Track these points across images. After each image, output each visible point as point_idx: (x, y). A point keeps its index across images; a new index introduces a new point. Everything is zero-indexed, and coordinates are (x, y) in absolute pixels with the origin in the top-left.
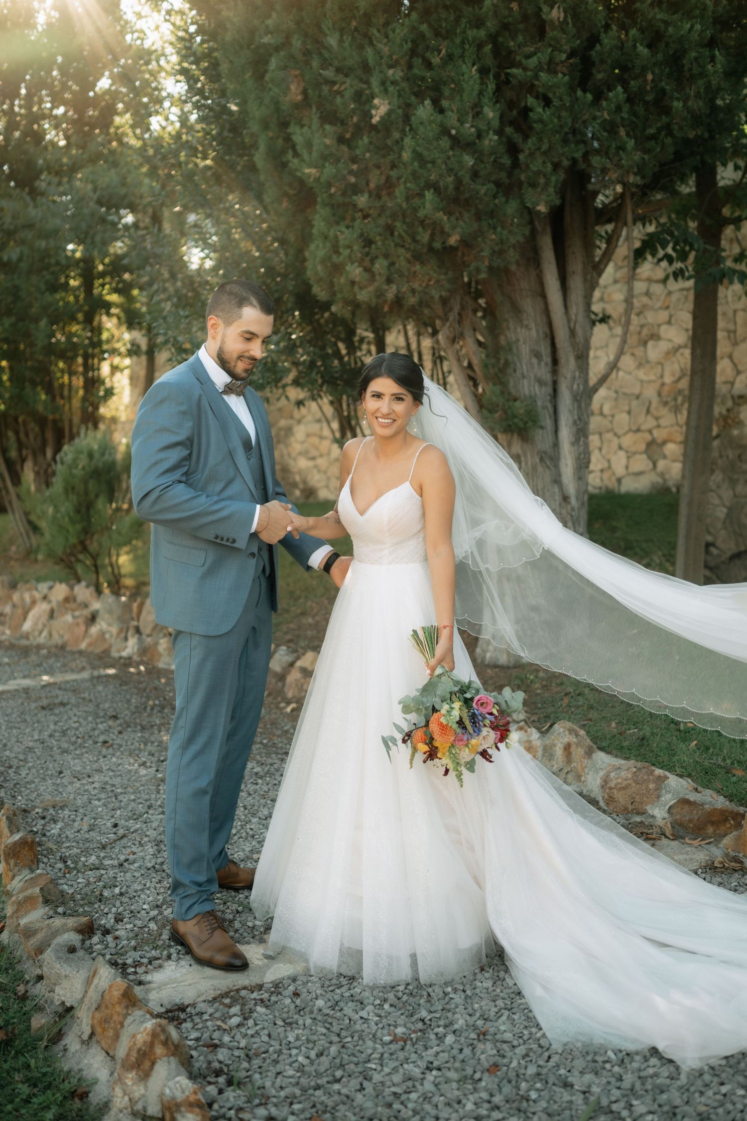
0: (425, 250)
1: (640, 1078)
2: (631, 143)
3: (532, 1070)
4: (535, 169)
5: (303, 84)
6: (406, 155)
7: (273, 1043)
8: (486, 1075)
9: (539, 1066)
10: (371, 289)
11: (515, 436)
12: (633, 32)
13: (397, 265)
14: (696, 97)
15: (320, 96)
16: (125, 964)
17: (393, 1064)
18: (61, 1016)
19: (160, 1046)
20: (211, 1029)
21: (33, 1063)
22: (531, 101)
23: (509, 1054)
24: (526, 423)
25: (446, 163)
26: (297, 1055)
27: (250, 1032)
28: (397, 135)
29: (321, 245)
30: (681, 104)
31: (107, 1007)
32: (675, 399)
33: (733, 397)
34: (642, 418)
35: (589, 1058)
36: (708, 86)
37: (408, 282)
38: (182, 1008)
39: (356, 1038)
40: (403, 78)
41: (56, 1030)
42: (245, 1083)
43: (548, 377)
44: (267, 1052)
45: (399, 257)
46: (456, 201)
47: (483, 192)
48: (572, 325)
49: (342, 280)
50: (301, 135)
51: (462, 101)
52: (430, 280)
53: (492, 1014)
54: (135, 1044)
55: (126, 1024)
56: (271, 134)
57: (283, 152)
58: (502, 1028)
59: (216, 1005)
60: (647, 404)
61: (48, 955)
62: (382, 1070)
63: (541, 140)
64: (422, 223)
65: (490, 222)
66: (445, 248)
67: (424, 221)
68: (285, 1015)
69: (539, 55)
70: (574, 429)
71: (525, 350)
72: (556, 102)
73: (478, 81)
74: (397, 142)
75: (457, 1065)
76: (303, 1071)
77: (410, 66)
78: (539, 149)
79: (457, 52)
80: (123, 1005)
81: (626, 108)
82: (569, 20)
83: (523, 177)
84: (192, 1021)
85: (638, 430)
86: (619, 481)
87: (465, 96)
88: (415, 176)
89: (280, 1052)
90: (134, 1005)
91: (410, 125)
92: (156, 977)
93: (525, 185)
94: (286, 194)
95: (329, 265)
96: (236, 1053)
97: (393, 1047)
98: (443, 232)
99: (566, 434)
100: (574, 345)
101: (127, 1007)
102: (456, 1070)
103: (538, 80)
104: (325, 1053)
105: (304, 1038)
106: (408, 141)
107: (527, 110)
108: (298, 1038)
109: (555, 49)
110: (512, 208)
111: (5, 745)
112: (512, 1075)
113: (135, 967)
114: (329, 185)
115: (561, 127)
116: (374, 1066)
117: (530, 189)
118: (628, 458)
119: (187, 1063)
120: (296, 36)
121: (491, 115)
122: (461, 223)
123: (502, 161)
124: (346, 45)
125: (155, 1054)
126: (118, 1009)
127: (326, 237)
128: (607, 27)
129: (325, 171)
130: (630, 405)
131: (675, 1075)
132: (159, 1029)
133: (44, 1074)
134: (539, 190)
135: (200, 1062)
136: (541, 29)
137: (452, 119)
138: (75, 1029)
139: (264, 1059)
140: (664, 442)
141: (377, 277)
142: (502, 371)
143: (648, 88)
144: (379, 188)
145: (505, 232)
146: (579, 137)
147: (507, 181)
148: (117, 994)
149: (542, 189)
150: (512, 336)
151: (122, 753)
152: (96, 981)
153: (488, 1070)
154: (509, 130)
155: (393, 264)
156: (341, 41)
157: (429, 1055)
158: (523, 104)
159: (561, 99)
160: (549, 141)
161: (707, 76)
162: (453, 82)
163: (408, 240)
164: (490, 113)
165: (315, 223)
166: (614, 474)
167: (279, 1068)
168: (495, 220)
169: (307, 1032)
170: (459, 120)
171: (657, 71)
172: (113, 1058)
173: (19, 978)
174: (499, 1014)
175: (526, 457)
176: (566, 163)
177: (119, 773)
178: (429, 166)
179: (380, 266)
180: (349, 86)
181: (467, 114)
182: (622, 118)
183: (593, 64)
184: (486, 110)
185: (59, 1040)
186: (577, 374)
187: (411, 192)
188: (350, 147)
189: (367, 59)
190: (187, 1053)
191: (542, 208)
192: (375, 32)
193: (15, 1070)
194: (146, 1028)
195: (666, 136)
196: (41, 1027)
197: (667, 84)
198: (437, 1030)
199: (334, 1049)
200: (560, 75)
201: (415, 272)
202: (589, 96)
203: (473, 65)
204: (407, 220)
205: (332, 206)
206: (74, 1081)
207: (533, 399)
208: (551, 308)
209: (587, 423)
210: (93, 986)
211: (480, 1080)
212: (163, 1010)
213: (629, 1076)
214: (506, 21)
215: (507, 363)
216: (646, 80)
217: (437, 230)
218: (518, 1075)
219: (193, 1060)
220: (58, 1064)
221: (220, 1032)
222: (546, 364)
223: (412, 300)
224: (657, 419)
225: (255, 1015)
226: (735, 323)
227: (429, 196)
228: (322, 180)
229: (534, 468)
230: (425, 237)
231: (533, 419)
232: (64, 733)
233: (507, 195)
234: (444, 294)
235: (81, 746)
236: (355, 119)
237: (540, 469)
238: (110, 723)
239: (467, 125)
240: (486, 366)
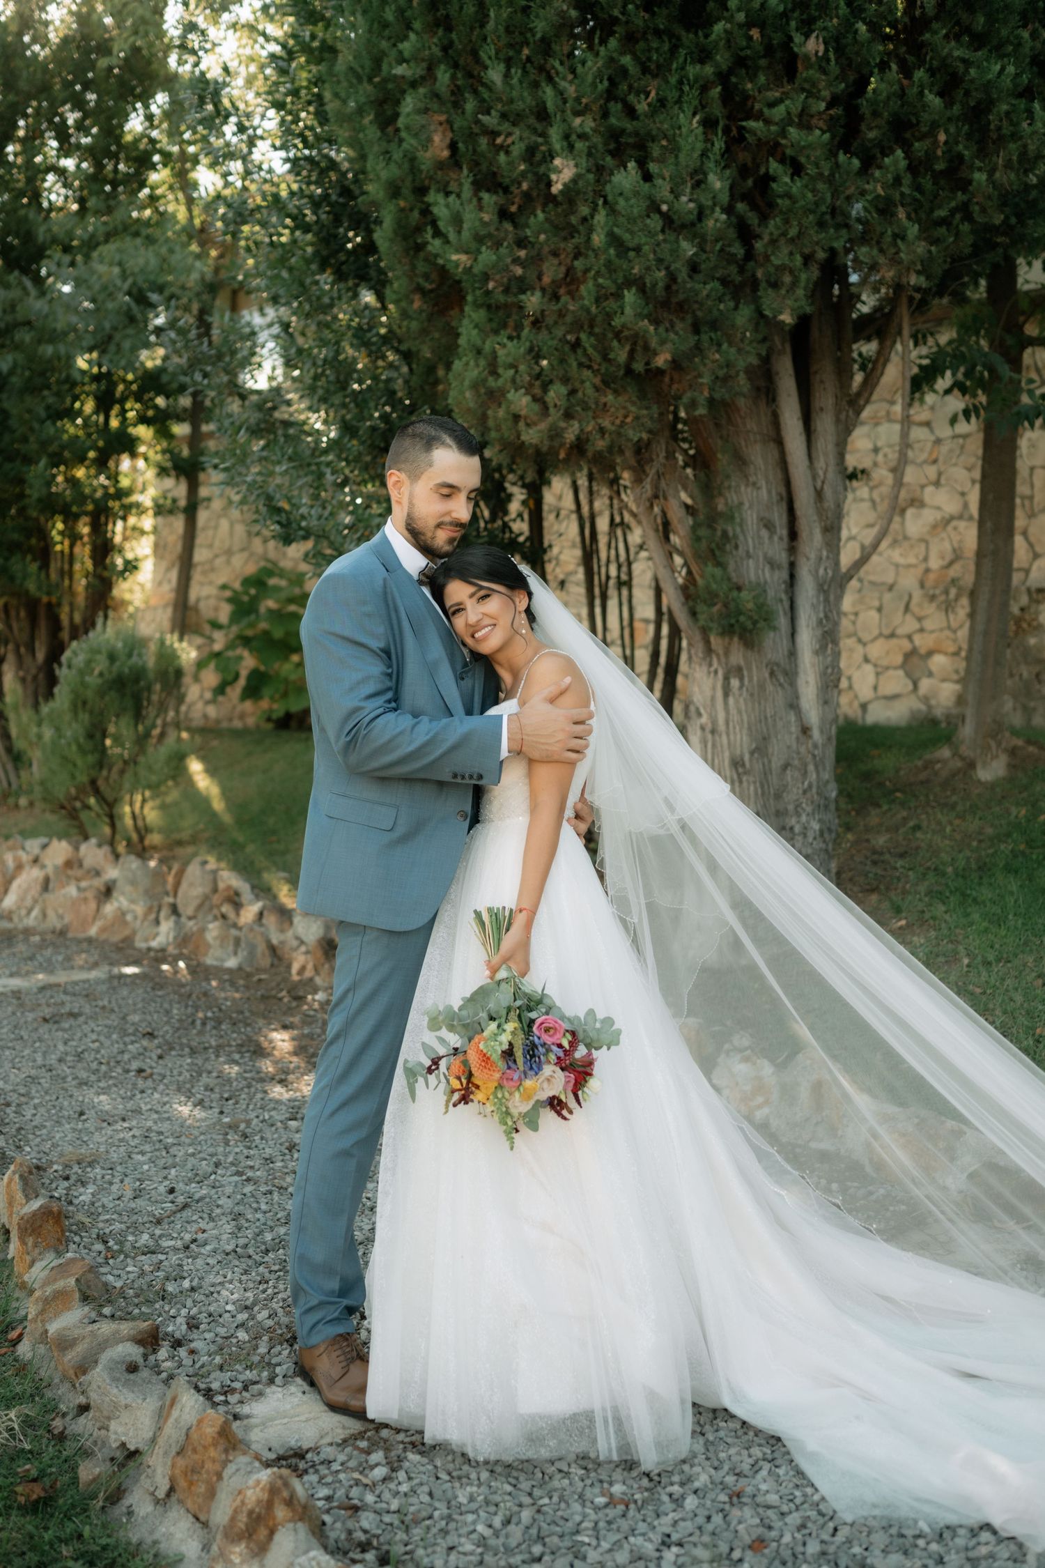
0: (622, 372)
1: (968, 1559)
2: (913, 230)
3: (813, 1548)
4: (776, 261)
5: (450, 135)
6: (598, 239)
7: (437, 1504)
8: (749, 1553)
9: (822, 1542)
10: (543, 426)
11: (736, 639)
12: (919, 74)
13: (580, 394)
14: (1006, 167)
15: (475, 151)
16: (210, 1390)
17: (614, 1537)
18: (122, 1466)
19: (282, 1507)
20: (347, 1484)
21: (87, 1531)
22: (774, 166)
23: (778, 1524)
24: (755, 623)
25: (655, 252)
26: (474, 1522)
27: (404, 1488)
28: (585, 210)
29: (472, 363)
30: (984, 177)
31: (195, 1451)
32: (947, 592)
33: (1029, 590)
34: (898, 617)
35: (894, 1531)
36: (1023, 154)
37: (595, 418)
38: (300, 1454)
39: (555, 1499)
40: (595, 130)
41: (114, 1484)
42: (404, 1562)
43: (783, 557)
44: (430, 1517)
45: (583, 382)
46: (665, 304)
47: (705, 293)
48: (819, 484)
49: (501, 413)
50: (447, 206)
51: (677, 164)
52: (626, 417)
53: (745, 1467)
54: (243, 1502)
55: (226, 1474)
56: (402, 204)
57: (419, 229)
58: (764, 1487)
59: (348, 1450)
60: (906, 598)
61: (98, 1375)
62: (598, 1545)
63: (787, 221)
64: (617, 335)
65: (713, 335)
66: (647, 371)
67: (620, 332)
68: (451, 1466)
69: (788, 102)
70: (819, 632)
71: (751, 517)
72: (811, 170)
73: (701, 137)
74: (585, 220)
75: (706, 1539)
76: (485, 1546)
77: (605, 114)
78: (784, 234)
79: (672, 95)
80: (220, 1448)
81: (907, 179)
82: (832, 55)
83: (760, 274)
84: (317, 1471)
85: (892, 635)
86: (864, 707)
87: (682, 157)
88: (610, 268)
89: (449, 1518)
90: (234, 1449)
91: (605, 197)
92: (257, 1409)
93: (763, 285)
94: (419, 289)
95: (483, 391)
96: (387, 1519)
97: (612, 1513)
98: (646, 348)
99: (806, 638)
100: (820, 512)
101: (226, 1451)
102: (705, 1546)
103: (785, 137)
104: (514, 1520)
105: (481, 1498)
106: (601, 217)
107: (768, 179)
108: (472, 1499)
109: (810, 94)
110: (743, 317)
112: (786, 1554)
113: (225, 1393)
114: (486, 277)
115: (816, 204)
116: (586, 1540)
117: (770, 291)
118: (878, 674)
119: (319, 1531)
120: (442, 67)
121: (718, 185)
122: (672, 336)
123: (733, 250)
124: (515, 81)
125: (274, 1518)
126: (212, 1453)
127: (479, 352)
128: (883, 66)
129: (480, 258)
130: (880, 599)
131: (1018, 1555)
132: (279, 1482)
133: (105, 1548)
134: (783, 292)
135: (336, 1532)
136: (788, 65)
137: (663, 189)
138: (145, 1482)
139: (428, 1528)
140: (930, 654)
141: (552, 410)
142: (721, 548)
143: (939, 153)
144: (556, 284)
145: (733, 350)
146: (839, 219)
147: (738, 279)
148: (210, 1431)
149: (788, 291)
150: (733, 498)
151: (167, 1086)
152: (175, 1413)
153: (750, 1547)
154: (741, 207)
155: (573, 392)
156: (507, 75)
157: (664, 1525)
158: (762, 170)
159: (817, 165)
160: (800, 224)
161: (1021, 138)
162: (665, 137)
163: (596, 357)
164: (717, 183)
165: (462, 330)
166: (856, 697)
167: (452, 1539)
168: (719, 333)
169: (484, 1489)
170: (672, 191)
171: (952, 130)
172: (205, 1525)
173: (51, 1409)
174: (755, 1467)
175: (750, 670)
176: (821, 255)
177: (166, 1116)
178: (632, 254)
179: (556, 393)
180: (517, 139)
181: (684, 182)
182: (902, 194)
183: (862, 118)
184: (711, 177)
185: (119, 1499)
186: (825, 553)
187: (603, 291)
188: (515, 225)
189: (544, 103)
190: (318, 1518)
191: (787, 318)
192: (557, 64)
193: (61, 1541)
194: (258, 1482)
195: (962, 220)
196: (94, 1480)
197: (966, 148)
198: (670, 1489)
199: (526, 1515)
200: (818, 132)
201: (605, 404)
202: (856, 163)
203: (694, 114)
204: (597, 330)
205: (489, 307)
206: (149, 1558)
207: (761, 589)
208: (789, 459)
209: (836, 624)
210: (171, 1420)
211: (740, 1560)
212: (272, 1456)
213: (953, 1556)
214: (742, 54)
215: (725, 533)
216: (936, 142)
217: (638, 344)
218: (794, 1555)
219: (327, 1528)
220: (122, 1533)
221: (361, 1488)
222: (781, 538)
223: (600, 444)
224: (920, 619)
225: (406, 1464)
226: (1032, 486)
227: (630, 296)
228: (476, 270)
229: (762, 687)
230: (621, 355)
231: (764, 617)
232: (79, 1056)
233: (736, 298)
234: (645, 436)
235: (106, 1076)
236: (525, 186)
237: (770, 687)
238: (145, 1043)
239: (684, 199)
240: (698, 539)
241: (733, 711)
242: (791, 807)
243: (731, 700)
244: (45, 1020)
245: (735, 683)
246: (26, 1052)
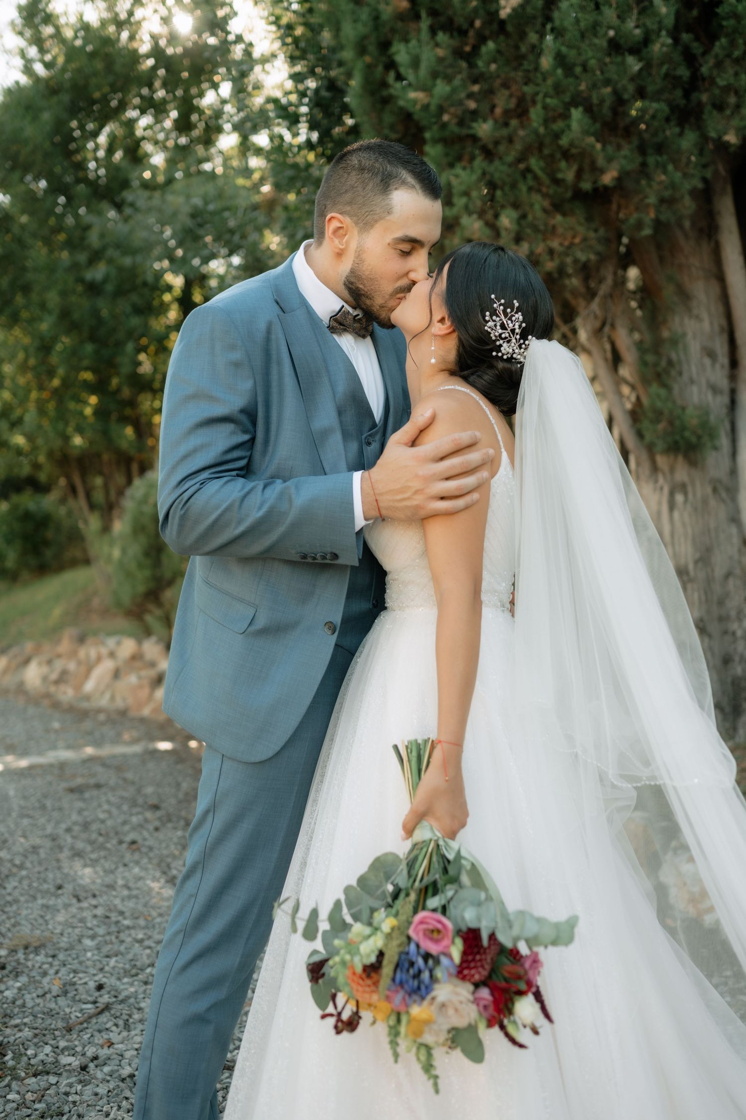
0: (569, 194)
4: (721, 82)
6: (546, 62)
11: (680, 459)
13: (530, 218)
24: (699, 437)
25: (602, 72)
28: (533, 37)
37: (544, 240)
43: (724, 384)
45: (532, 205)
46: (612, 125)
47: (651, 112)
50: (407, 52)
52: (574, 237)
56: (368, 59)
57: (383, 78)
63: (733, 43)
64: (566, 155)
65: (659, 159)
66: (596, 190)
67: (568, 150)
71: (694, 347)
74: (533, 46)
78: (730, 55)
83: (704, 98)
88: (558, 89)
91: (552, 22)
93: (708, 108)
98: (593, 166)
106: (549, 42)
110: (688, 142)
111: (5, 841)
114: (441, 110)
117: (715, 112)
121: (664, 10)
122: (619, 154)
123: (679, 73)
129: (436, 92)
134: (728, 112)
137: (609, 15)
141: (503, 234)
142: (665, 371)
144: (507, 113)
145: (678, 173)
147: (684, 103)
149: (733, 113)
150: (677, 328)
151: (150, 859)
154: (685, 37)
155: (524, 216)
163: (545, 180)
164: (663, 8)
168: (665, 157)
170: (619, 17)
175: (694, 486)
177: (135, 892)
178: (578, 71)
179: (507, 219)
181: (630, 9)
184: (658, 2)
187: (551, 114)
188: (470, 62)
191: (732, 138)
201: (554, 227)
204: (546, 151)
205: (445, 141)
207: (704, 410)
208: (730, 291)
215: (670, 363)
217: (586, 163)
222: (722, 366)
227: (576, 114)
228: (433, 108)
229: (705, 502)
230: (569, 175)
231: (707, 432)
232: (86, 826)
233: (681, 124)
234: (592, 257)
235: (102, 847)
236: (478, 23)
237: (713, 503)
238: (149, 815)
239: (630, 24)
240: (645, 363)
241: (678, 524)
242: (733, 613)
243: (676, 514)
244: (72, 790)
245: (679, 498)
246: (42, 820)
